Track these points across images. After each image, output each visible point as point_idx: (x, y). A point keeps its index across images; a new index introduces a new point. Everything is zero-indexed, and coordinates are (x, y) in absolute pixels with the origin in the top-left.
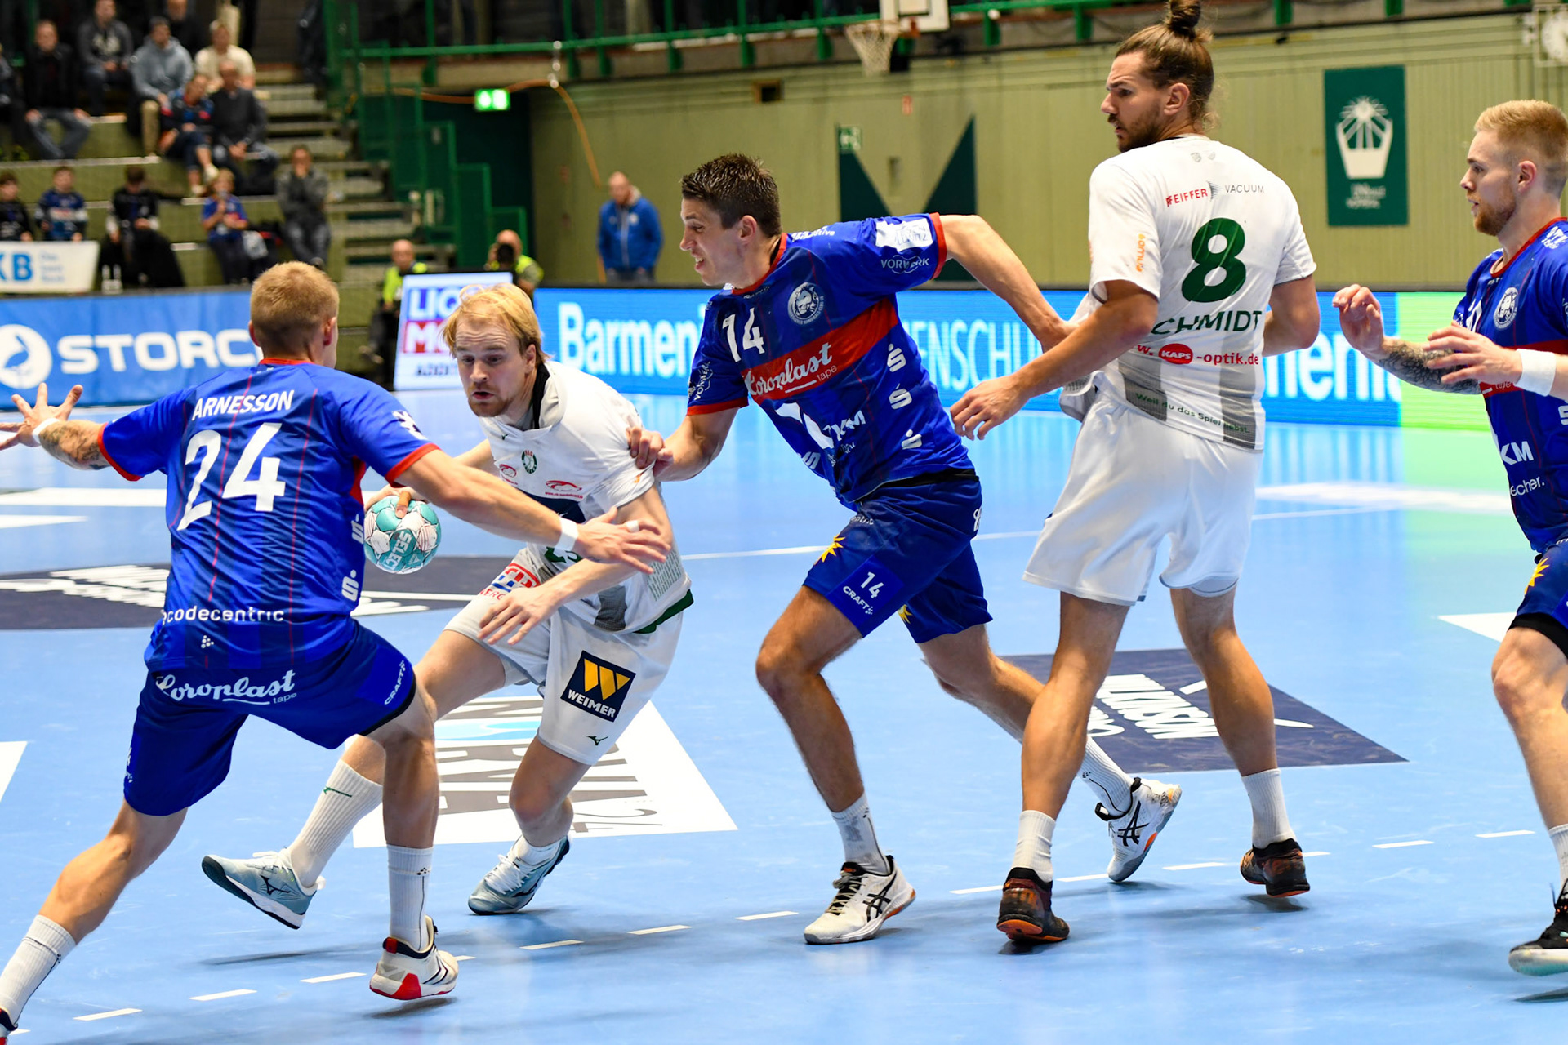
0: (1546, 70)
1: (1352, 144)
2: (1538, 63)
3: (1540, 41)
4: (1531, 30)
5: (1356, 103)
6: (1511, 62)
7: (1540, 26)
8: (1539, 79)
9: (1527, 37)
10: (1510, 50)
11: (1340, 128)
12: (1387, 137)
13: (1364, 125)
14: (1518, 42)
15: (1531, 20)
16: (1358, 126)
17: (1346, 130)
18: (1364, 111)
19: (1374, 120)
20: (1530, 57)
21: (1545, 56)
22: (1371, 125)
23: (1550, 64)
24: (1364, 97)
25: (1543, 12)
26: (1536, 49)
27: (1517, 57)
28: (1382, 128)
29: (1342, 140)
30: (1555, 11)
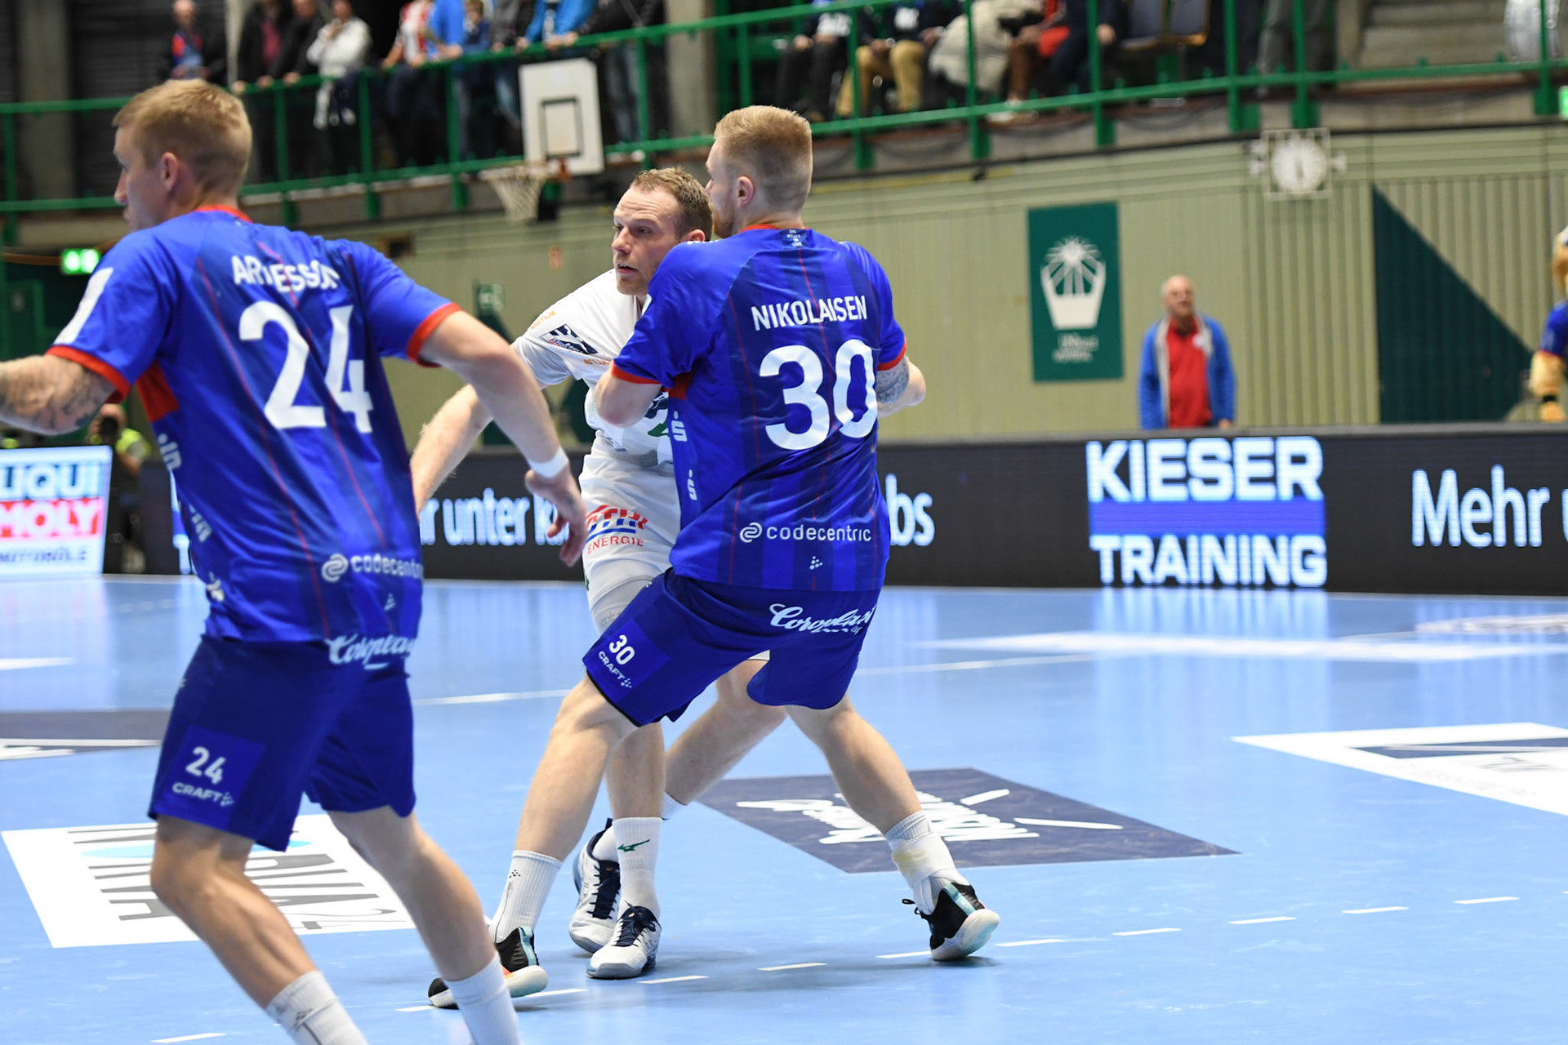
0: (1276, 205)
1: (1060, 290)
2: (1268, 195)
3: (1269, 172)
4: (1259, 159)
5: (1064, 244)
6: (1238, 196)
7: (1270, 154)
8: (1268, 214)
9: (1255, 167)
10: (1237, 181)
11: (1045, 274)
12: (1099, 282)
13: (1073, 271)
14: (1245, 172)
15: (1259, 148)
16: (1066, 271)
17: (1052, 275)
18: (1072, 253)
19: (1084, 263)
20: (1259, 190)
21: (1275, 188)
22: (1081, 269)
23: (1281, 197)
24: (1071, 237)
25: (1272, 139)
26: (1265, 181)
27: (1244, 190)
28: (1093, 271)
29: (1048, 285)
30: (1287, 137)
